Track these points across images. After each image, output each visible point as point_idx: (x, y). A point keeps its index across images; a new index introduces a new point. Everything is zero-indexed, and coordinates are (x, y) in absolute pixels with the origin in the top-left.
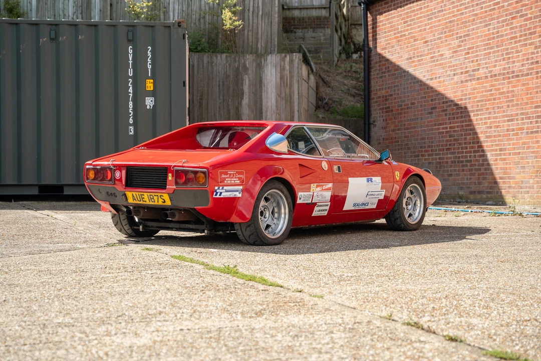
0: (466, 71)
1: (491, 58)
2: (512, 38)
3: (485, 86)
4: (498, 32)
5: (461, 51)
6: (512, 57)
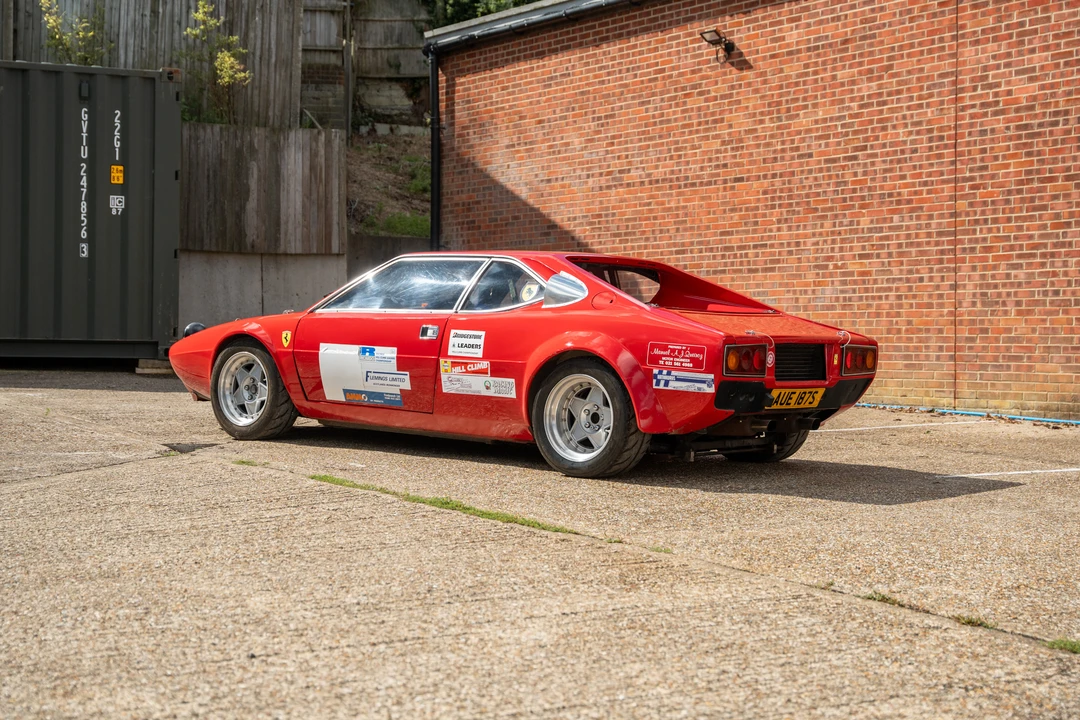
0: (608, 172)
1: (651, 154)
2: (684, 126)
3: (640, 197)
4: (662, 115)
5: (599, 140)
6: (685, 155)
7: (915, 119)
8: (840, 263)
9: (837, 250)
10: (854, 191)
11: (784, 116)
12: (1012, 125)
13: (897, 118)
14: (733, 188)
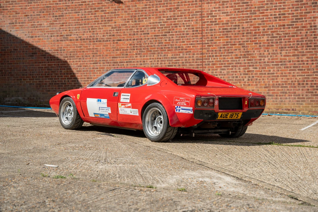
0: (61, 35)
1: (80, 30)
2: (95, 21)
3: (76, 44)
4: (85, 17)
5: (56, 24)
6: (96, 31)
7: (187, 25)
9: (159, 64)
10: (166, 45)
11: (137, 21)
12: (221, 28)
13: (181, 24)
14: (117, 43)
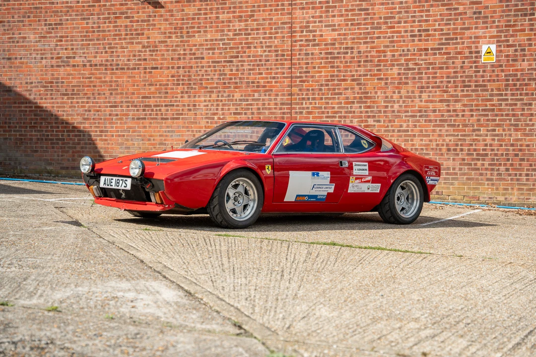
0: (57, 57)
1: (91, 49)
3: (83, 73)
5: (50, 37)
6: (116, 51)
7: (268, 44)
8: (222, 117)
9: (220, 109)
10: (231, 79)
11: (185, 36)
12: (323, 52)
13: (257, 43)
14: (150, 72)
